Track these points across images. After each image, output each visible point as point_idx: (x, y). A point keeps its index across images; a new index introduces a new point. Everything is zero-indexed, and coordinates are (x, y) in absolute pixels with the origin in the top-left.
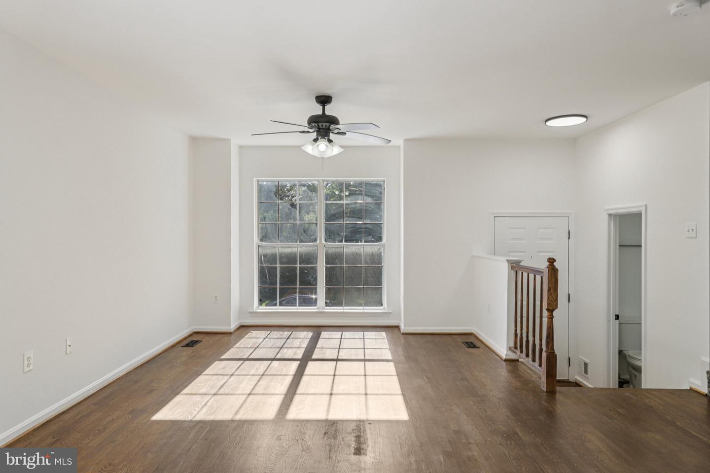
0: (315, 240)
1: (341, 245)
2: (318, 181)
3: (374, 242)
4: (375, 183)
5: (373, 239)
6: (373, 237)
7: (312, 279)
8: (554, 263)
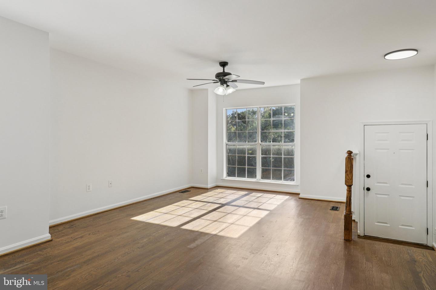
0: (256, 141)
1: (270, 144)
2: (257, 107)
3: (289, 142)
4: (290, 107)
5: (289, 141)
6: (289, 140)
7: (254, 163)
8: (352, 154)
